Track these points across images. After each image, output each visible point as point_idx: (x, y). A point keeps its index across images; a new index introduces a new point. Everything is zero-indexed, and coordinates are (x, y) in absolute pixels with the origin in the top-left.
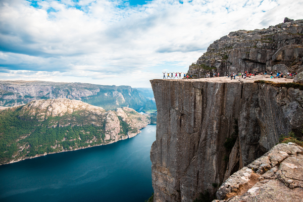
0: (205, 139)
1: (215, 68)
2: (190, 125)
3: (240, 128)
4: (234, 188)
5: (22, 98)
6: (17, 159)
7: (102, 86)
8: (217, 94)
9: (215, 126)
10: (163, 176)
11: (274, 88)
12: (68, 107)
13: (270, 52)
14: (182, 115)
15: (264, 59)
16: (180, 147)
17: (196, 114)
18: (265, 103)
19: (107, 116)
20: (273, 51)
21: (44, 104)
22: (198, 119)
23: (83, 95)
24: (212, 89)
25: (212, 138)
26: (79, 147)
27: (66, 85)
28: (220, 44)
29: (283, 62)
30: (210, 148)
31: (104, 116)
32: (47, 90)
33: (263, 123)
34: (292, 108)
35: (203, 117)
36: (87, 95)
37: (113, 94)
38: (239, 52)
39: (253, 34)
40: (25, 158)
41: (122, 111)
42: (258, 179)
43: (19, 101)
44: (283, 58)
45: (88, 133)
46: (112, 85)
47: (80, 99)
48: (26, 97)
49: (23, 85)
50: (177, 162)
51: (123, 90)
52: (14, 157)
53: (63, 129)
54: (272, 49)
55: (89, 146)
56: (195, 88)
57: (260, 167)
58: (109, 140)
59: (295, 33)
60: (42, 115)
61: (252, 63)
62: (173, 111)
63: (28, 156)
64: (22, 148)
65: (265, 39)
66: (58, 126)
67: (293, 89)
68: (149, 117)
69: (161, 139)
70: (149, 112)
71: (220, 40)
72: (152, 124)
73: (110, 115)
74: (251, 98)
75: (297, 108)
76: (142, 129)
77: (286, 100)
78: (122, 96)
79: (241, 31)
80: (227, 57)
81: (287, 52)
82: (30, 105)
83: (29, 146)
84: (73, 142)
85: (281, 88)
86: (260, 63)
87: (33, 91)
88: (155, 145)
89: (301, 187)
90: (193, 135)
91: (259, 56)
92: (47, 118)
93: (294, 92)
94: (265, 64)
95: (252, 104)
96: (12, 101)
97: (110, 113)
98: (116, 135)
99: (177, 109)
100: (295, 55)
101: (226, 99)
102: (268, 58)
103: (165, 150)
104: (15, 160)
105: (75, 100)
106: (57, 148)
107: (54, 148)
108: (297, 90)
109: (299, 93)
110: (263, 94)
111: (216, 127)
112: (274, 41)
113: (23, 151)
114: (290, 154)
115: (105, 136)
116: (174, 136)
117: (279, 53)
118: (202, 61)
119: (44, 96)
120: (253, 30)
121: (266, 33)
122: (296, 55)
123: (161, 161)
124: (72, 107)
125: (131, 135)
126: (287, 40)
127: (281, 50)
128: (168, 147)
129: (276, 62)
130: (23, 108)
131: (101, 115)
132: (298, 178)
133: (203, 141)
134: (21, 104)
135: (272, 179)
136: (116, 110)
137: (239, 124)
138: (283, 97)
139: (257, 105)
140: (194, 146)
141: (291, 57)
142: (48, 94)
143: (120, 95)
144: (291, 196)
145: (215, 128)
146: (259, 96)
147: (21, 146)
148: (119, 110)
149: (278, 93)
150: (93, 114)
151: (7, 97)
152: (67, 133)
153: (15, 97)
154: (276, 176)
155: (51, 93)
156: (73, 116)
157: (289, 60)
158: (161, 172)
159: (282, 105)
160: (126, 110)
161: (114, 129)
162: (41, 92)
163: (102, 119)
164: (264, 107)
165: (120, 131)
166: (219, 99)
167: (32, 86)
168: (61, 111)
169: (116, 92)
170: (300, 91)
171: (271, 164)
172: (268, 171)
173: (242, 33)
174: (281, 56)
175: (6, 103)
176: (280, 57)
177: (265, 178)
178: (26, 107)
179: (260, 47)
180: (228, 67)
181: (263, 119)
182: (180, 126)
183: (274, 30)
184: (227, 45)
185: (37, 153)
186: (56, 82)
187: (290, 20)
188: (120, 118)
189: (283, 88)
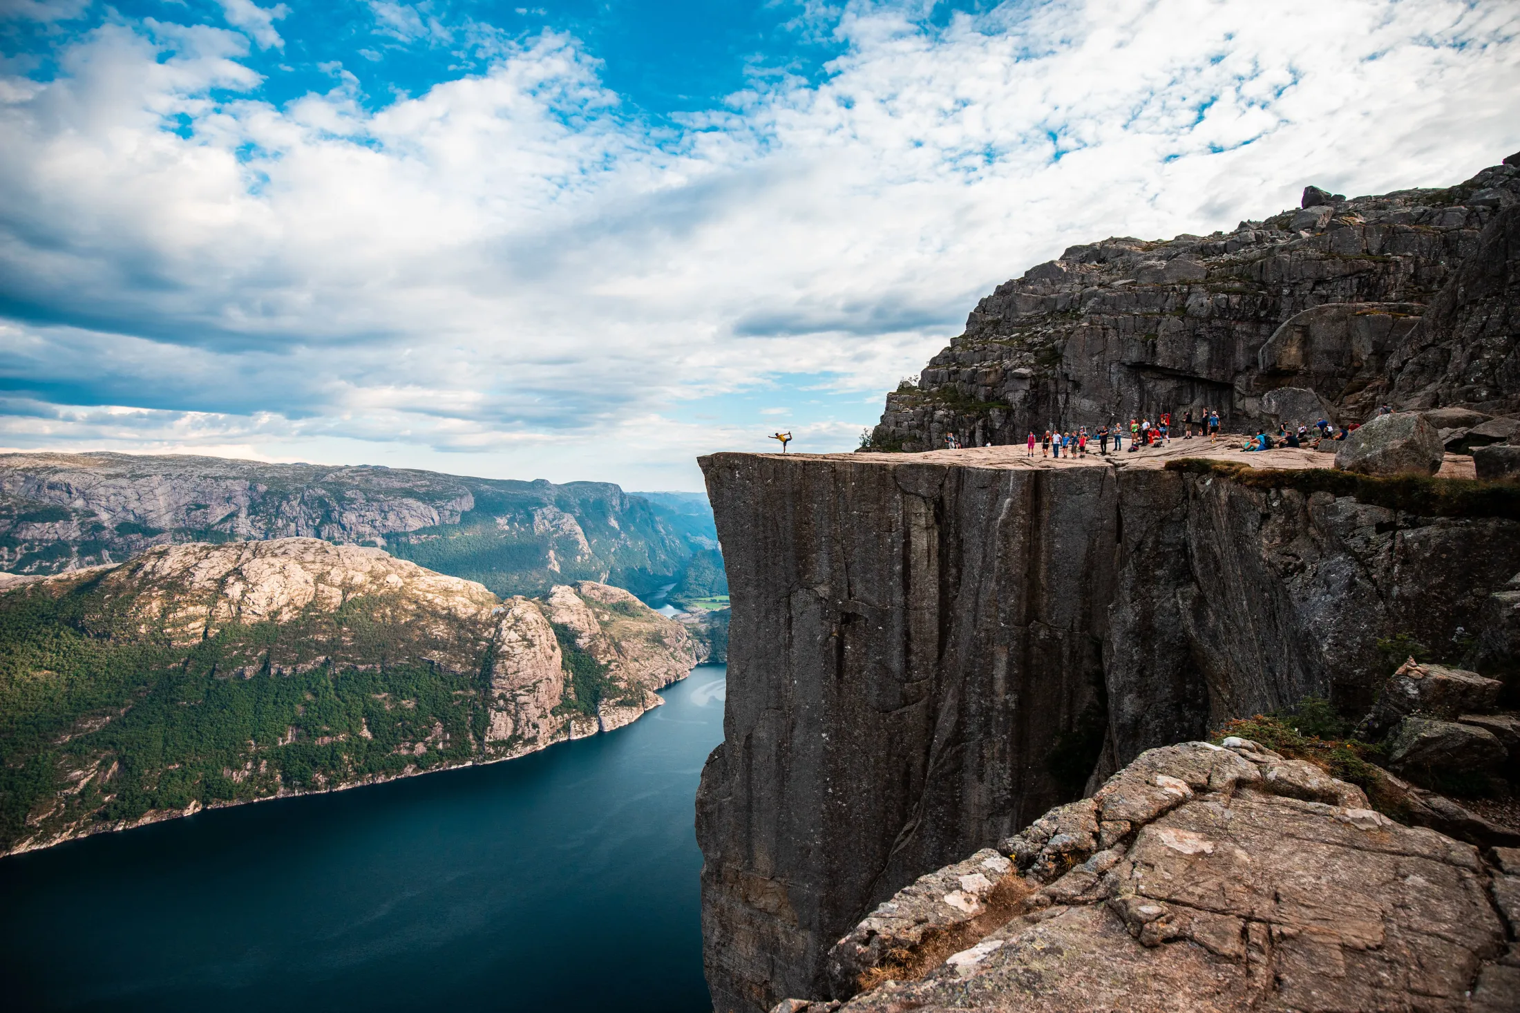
0: (958, 737)
1: (1006, 402)
2: (883, 667)
3: (1112, 683)
4: (896, 943)
5: (107, 535)
6: (47, 836)
7: (486, 481)
8: (1005, 524)
9: (1000, 673)
10: (758, 921)
11: (1247, 493)
12: (321, 578)
13: (1250, 336)
14: (849, 619)
15: (1223, 364)
16: (838, 775)
17: (913, 615)
18: (1216, 562)
19: (504, 624)
20: (1264, 330)
21: (205, 564)
22: (925, 641)
23: (392, 522)
24: (984, 496)
25: (988, 734)
26: (360, 773)
27: (319, 473)
28: (1026, 300)
29: (1307, 378)
30: (981, 779)
31: (487, 625)
32: (228, 500)
33: (1218, 657)
34: (1328, 584)
35: (944, 632)
36: (415, 524)
37: (537, 519)
38: (1111, 332)
39: (1169, 258)
40: (91, 830)
41: (574, 600)
42: (1022, 903)
43: (91, 547)
44: (1306, 358)
45: (409, 704)
46: (530, 479)
47: (380, 541)
48: (124, 528)
49: (117, 476)
50: (823, 849)
51: (584, 504)
52: (36, 822)
53: (289, 686)
54: (1257, 321)
55: (409, 771)
56: (904, 493)
57: (1047, 850)
58: (509, 743)
59: (1351, 251)
60: (193, 618)
61: (1171, 384)
62: (807, 603)
63: (105, 817)
64: (82, 777)
65: (1225, 279)
66: (266, 668)
67: (1329, 497)
68: (703, 628)
69: (749, 738)
70: (702, 608)
71: (1022, 282)
72: (713, 663)
73: (517, 619)
74: (1157, 542)
75: (1352, 585)
76: (669, 686)
77: (1301, 547)
78: (578, 529)
79: (1115, 241)
80: (1055, 356)
81: (1324, 335)
82: (140, 566)
83: (115, 766)
84: (334, 747)
85: (1279, 493)
86: (1208, 384)
87: (162, 502)
88: (717, 763)
89: (1192, 939)
90: (900, 717)
91: (1202, 352)
92: (213, 632)
93: (1334, 511)
94: (1230, 387)
95: (1160, 566)
96: (57, 551)
97: (518, 611)
98: (544, 716)
99: (823, 590)
100: (1356, 347)
101: (1050, 545)
102: (1241, 359)
103: (765, 791)
104: (36, 841)
105: (354, 548)
106: (250, 779)
107: (237, 777)
108: (1347, 504)
109: (1355, 516)
110: (1206, 523)
111: (1009, 678)
112: (1264, 285)
113: (82, 794)
114: (1201, 790)
115: (487, 722)
116: (811, 723)
117: (1285, 340)
118: (943, 370)
119: (210, 526)
120: (1169, 237)
121: (1225, 249)
122: (1363, 348)
123: (749, 847)
124: (338, 580)
125: (613, 718)
126: (1319, 282)
127: (1293, 325)
128: (783, 776)
129: (1276, 377)
130: (103, 583)
131: (473, 621)
132: (1194, 900)
133: (948, 743)
134: (100, 561)
135: (1085, 903)
136: (546, 596)
137: (1106, 666)
138: (1288, 536)
139: (1184, 575)
140: (907, 774)
141: (1340, 354)
142: (232, 516)
143: (566, 527)
144: (1131, 979)
145: (1000, 686)
146: (1191, 530)
147: (79, 767)
148: (563, 595)
149: (1265, 517)
150: (435, 614)
151: (36, 531)
152: (307, 704)
153: (72, 531)
154: (1101, 891)
155: (243, 515)
156: (340, 624)
157: (1332, 367)
158: (747, 902)
159: (1287, 573)
160: (596, 595)
161: (532, 690)
162: (199, 507)
163: (478, 639)
164: (1214, 583)
165: (564, 697)
166: (1015, 545)
167: (156, 480)
168: (282, 600)
169: (550, 511)
170: (1360, 507)
171: (1096, 836)
172: (1079, 867)
173: (1121, 253)
174: (1294, 351)
175: (28, 559)
176: (1292, 354)
177: (1055, 900)
178: (120, 576)
179: (1204, 313)
180: (1061, 398)
181: (1214, 637)
182: (840, 675)
183: (1259, 240)
184: (1056, 301)
185: (152, 806)
186: (272, 461)
187: (1328, 196)
188: (565, 635)
189: (1285, 492)
